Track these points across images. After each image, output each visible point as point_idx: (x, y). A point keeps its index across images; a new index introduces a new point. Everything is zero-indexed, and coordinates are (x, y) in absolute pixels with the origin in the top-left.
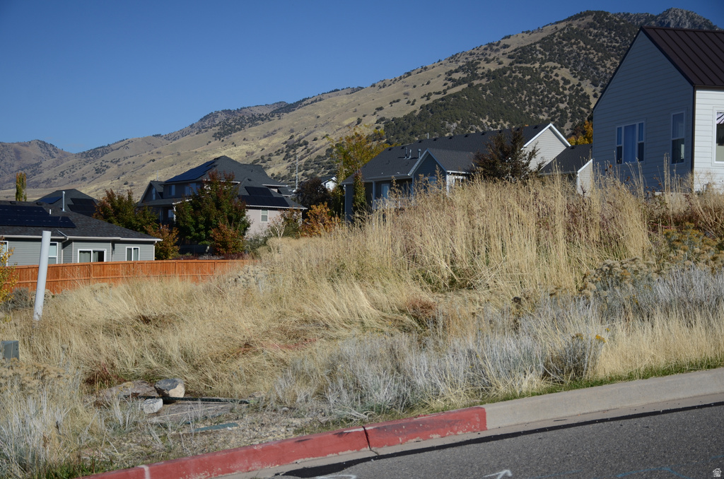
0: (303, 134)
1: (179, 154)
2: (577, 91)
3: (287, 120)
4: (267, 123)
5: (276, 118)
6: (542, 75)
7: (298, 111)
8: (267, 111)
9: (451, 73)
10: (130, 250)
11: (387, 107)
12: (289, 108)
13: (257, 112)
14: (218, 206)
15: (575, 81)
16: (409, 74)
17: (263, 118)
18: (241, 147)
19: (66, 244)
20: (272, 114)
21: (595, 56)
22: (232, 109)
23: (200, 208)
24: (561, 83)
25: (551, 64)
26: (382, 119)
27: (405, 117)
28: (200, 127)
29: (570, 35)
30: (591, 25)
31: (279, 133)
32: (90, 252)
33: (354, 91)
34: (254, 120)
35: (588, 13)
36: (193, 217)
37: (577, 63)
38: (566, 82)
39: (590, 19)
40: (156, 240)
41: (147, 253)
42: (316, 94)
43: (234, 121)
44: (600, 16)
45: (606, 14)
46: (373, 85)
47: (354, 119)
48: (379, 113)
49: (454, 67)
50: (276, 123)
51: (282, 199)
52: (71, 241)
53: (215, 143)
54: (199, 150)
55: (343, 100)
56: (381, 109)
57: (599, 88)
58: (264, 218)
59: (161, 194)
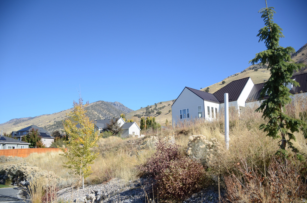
0: (36, 124)
1: (4, 129)
2: (99, 117)
3: (32, 121)
4: (27, 122)
5: (29, 120)
6: (91, 113)
7: (34, 119)
8: (27, 119)
9: (71, 111)
10: (22, 146)
11: (57, 118)
12: (32, 118)
13: (24, 119)
14: (34, 137)
15: (98, 115)
16: (61, 112)
17: (26, 120)
18: (20, 127)
19: (4, 145)
20: (28, 120)
21: (102, 110)
22: (18, 118)
23: (29, 137)
24: (95, 115)
25: (93, 111)
26: (55, 121)
27: (61, 121)
28: (10, 122)
29: (96, 105)
30: (101, 103)
31: (30, 124)
32: (11, 147)
33: (48, 115)
34: (23, 121)
35: (100, 101)
36: (27, 140)
37: (98, 111)
38: (96, 115)
39: (101, 102)
40: (29, 144)
41: (27, 147)
42: (39, 115)
43: (18, 121)
44: (103, 102)
45: (104, 101)
46: (53, 114)
47: (49, 121)
48: (55, 120)
49: (72, 110)
50: (29, 121)
51: (49, 136)
52: (6, 144)
53: (13, 126)
54: (9, 128)
55: (46, 117)
56: (55, 119)
57: (103, 116)
58: (45, 140)
59: (16, 135)
